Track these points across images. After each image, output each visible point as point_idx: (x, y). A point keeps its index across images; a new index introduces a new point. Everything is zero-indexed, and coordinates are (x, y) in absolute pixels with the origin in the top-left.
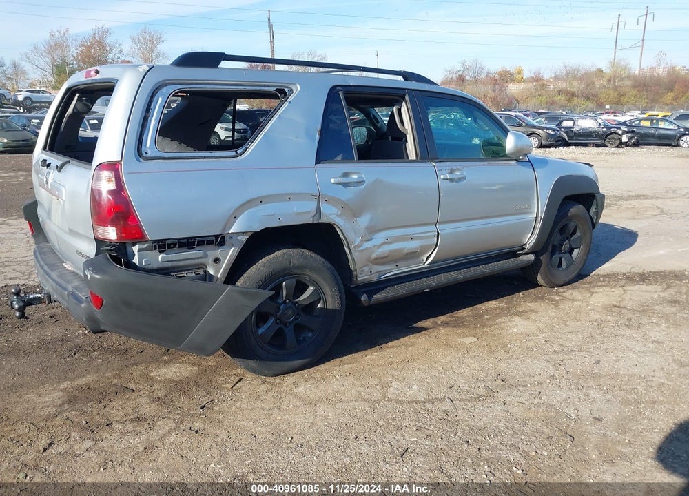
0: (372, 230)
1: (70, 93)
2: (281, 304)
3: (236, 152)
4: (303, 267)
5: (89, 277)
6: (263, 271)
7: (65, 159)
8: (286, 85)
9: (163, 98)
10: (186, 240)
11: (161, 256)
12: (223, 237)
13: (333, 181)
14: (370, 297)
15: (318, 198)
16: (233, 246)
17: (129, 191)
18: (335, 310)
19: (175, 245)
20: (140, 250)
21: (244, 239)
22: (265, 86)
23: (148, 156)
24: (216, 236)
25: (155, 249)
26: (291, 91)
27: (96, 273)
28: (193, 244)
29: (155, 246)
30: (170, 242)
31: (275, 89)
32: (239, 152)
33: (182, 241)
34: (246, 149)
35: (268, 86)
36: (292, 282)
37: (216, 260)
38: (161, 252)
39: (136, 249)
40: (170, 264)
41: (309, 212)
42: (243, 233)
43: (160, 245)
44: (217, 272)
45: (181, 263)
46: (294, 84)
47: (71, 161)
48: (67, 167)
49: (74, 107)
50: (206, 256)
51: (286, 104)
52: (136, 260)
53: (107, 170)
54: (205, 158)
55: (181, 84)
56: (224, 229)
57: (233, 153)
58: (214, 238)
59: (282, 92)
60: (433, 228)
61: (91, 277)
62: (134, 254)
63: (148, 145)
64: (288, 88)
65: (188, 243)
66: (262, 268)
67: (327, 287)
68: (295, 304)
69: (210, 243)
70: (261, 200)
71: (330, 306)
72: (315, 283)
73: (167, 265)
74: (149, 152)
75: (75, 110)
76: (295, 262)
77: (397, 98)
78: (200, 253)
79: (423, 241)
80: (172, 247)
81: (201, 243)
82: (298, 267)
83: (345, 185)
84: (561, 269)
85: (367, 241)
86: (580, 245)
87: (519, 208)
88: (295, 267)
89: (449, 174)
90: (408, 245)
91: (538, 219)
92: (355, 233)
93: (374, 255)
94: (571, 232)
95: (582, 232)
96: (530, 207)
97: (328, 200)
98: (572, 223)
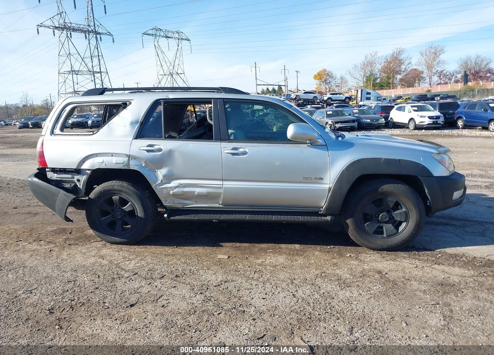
0: (169, 178)
2: (115, 208)
3: (93, 133)
8: (129, 101)
10: (63, 169)
11: (55, 175)
12: (79, 170)
14: (168, 216)
15: (129, 156)
16: (84, 175)
18: (141, 218)
19: (59, 171)
20: (47, 171)
21: (89, 172)
23: (56, 133)
29: (51, 170)
30: (57, 169)
31: (122, 103)
33: (61, 169)
34: (98, 131)
35: (118, 102)
37: (78, 180)
38: (54, 173)
40: (59, 179)
41: (123, 163)
42: (89, 170)
43: (53, 170)
44: (80, 185)
45: (64, 179)
50: (73, 178)
56: (78, 167)
57: (91, 133)
65: (64, 171)
68: (122, 210)
70: (97, 155)
71: (139, 215)
72: (131, 201)
76: (116, 188)
78: (70, 176)
79: (207, 189)
81: (70, 172)
82: (118, 190)
83: (148, 151)
84: (380, 236)
85: (166, 183)
86: (406, 220)
87: (308, 178)
88: (115, 190)
89: (231, 150)
90: (197, 190)
91: (330, 189)
92: (156, 178)
93: (171, 192)
94: (391, 206)
95: (406, 208)
96: (322, 179)
97: (135, 158)
98: (389, 199)
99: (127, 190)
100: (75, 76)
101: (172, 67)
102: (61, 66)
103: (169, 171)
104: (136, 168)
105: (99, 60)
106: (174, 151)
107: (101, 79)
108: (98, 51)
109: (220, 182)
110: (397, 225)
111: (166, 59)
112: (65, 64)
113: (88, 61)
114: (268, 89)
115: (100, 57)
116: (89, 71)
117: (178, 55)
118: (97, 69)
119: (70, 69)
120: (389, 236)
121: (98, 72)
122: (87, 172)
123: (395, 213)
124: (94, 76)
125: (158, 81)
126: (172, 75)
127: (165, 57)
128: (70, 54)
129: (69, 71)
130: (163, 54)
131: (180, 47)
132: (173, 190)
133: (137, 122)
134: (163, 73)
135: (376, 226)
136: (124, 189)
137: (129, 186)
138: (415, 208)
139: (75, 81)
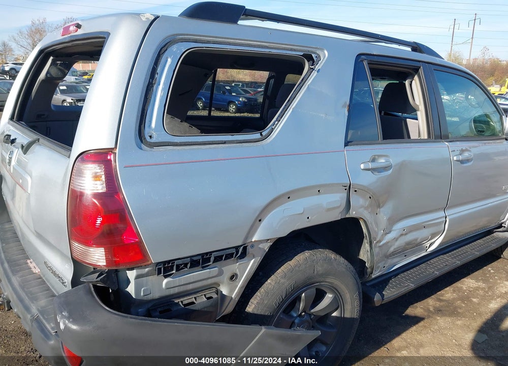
1: (43, 56)
2: (296, 317)
3: (261, 135)
4: (326, 274)
5: (62, 326)
6: (283, 284)
7: (33, 136)
8: (314, 50)
9: (172, 59)
10: (200, 257)
11: (165, 281)
12: (245, 249)
13: (362, 166)
14: (382, 295)
15: (349, 188)
16: (254, 257)
17: (126, 193)
18: (354, 318)
19: (186, 265)
20: (138, 277)
21: (266, 247)
22: (291, 50)
23: (153, 140)
24: (237, 248)
25: (159, 273)
26: (318, 57)
27: (75, 322)
28: (208, 260)
29: (159, 270)
30: (180, 262)
31: (302, 54)
32: (264, 134)
33: (195, 258)
34: (273, 130)
35: (295, 50)
36: (313, 291)
37: (233, 277)
38: (166, 277)
39: (131, 275)
41: (338, 207)
42: (266, 241)
43: (166, 268)
44: (232, 291)
45: (190, 287)
46: (322, 50)
47: (41, 140)
48: (36, 148)
49: (48, 72)
50: (221, 273)
51: (314, 74)
52: (131, 289)
53: (94, 162)
54: (225, 143)
55: (196, 41)
56: (246, 238)
57: (257, 136)
58: (234, 251)
59: (309, 58)
60: (442, 214)
61: (66, 327)
62: (128, 282)
63: (153, 125)
64: (315, 53)
65: (201, 261)
66: (282, 281)
67: (348, 294)
68: (310, 315)
69: (230, 256)
70: (288, 196)
71: (348, 315)
72: (334, 290)
73: (172, 291)
74: (154, 135)
75: (48, 76)
76: (319, 269)
77: (410, 71)
78: (214, 271)
79: (429, 229)
80: (182, 269)
81: (218, 259)
82: (322, 275)
85: (387, 234)
89: (459, 155)
92: (377, 227)
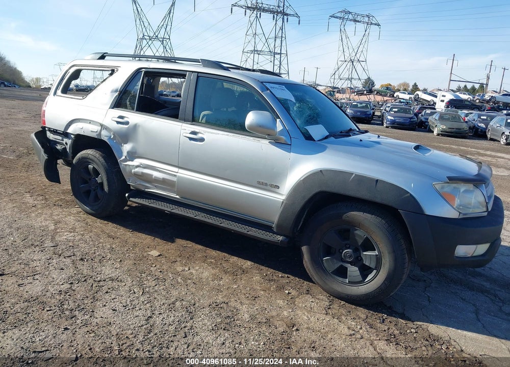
0: (132, 155)
14: (129, 197)
15: (102, 125)
23: (57, 94)
26: (117, 70)
34: (87, 96)
35: (109, 68)
37: (66, 144)
40: (54, 139)
41: (96, 132)
42: (73, 134)
45: (57, 140)
56: (65, 130)
59: (114, 71)
79: (163, 174)
82: (91, 160)
83: (118, 123)
84: (341, 279)
85: (129, 161)
86: (378, 267)
87: (262, 184)
88: (89, 159)
89: (190, 133)
90: (155, 174)
91: (283, 202)
92: (121, 153)
93: (133, 171)
94: (360, 244)
95: (379, 251)
96: (278, 187)
97: (106, 128)
98: (356, 232)
99: (98, 161)
100: (256, 56)
101: (354, 54)
102: (246, 45)
103: (133, 148)
104: (105, 139)
105: (282, 41)
106: (139, 126)
107: (280, 60)
108: (282, 32)
109: (176, 169)
110: (365, 271)
111: (350, 45)
112: (250, 44)
113: (271, 42)
114: (465, 86)
115: (283, 39)
116: (270, 52)
117: (364, 41)
118: (278, 50)
119: (253, 49)
120: (352, 283)
121: (279, 54)
122: (72, 136)
123: (364, 253)
124: (274, 57)
125: (337, 67)
126: (353, 62)
127: (349, 42)
128: (255, 33)
129: (251, 51)
130: (348, 39)
131: (367, 33)
132: (134, 169)
133: (116, 91)
134: (343, 60)
135: (338, 264)
136: (96, 159)
137: (101, 157)
138: (389, 253)
139: (256, 60)
